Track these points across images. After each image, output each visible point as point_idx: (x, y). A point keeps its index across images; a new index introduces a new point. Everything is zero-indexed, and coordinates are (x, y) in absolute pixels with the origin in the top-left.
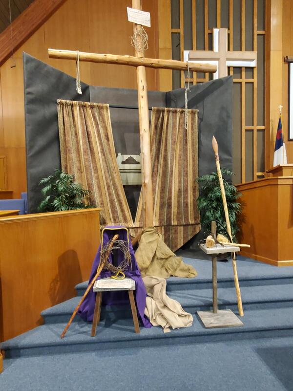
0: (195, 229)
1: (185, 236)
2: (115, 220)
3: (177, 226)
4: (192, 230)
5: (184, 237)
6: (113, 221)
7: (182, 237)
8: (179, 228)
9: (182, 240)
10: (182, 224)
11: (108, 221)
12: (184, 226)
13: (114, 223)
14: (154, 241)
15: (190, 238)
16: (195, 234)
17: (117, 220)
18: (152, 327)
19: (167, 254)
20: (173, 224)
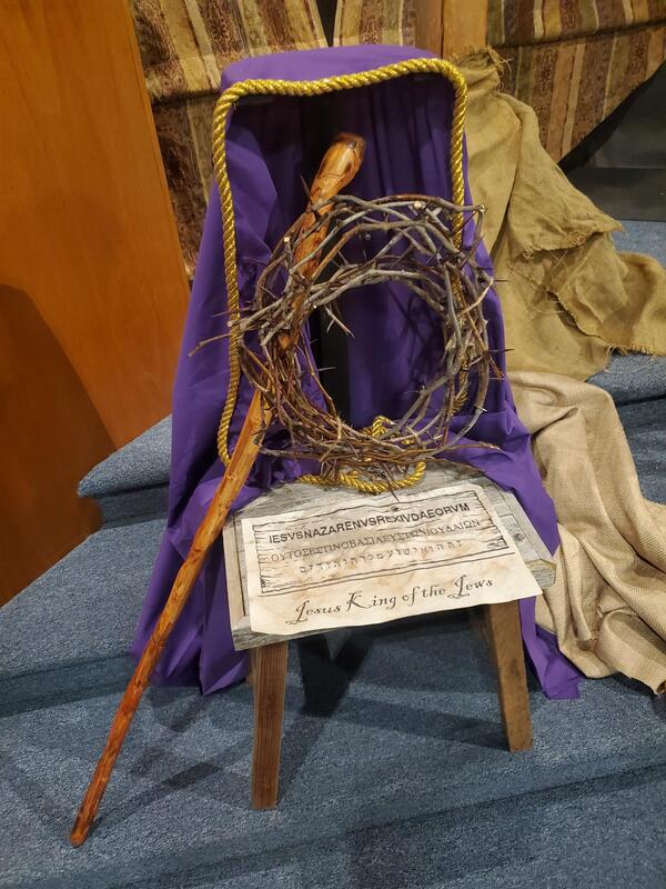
0: (640, 53)
1: (587, 98)
2: (216, 29)
3: (559, 40)
4: (625, 61)
5: (581, 107)
6: (205, 38)
7: (573, 104)
8: (564, 51)
9: (571, 122)
10: (585, 25)
11: (176, 41)
12: (594, 36)
13: (215, 49)
14: (495, 147)
15: (608, 106)
16: (636, 80)
17: (233, 32)
18: (582, 686)
19: (574, 222)
20: (538, 30)
